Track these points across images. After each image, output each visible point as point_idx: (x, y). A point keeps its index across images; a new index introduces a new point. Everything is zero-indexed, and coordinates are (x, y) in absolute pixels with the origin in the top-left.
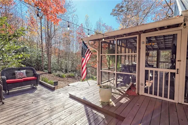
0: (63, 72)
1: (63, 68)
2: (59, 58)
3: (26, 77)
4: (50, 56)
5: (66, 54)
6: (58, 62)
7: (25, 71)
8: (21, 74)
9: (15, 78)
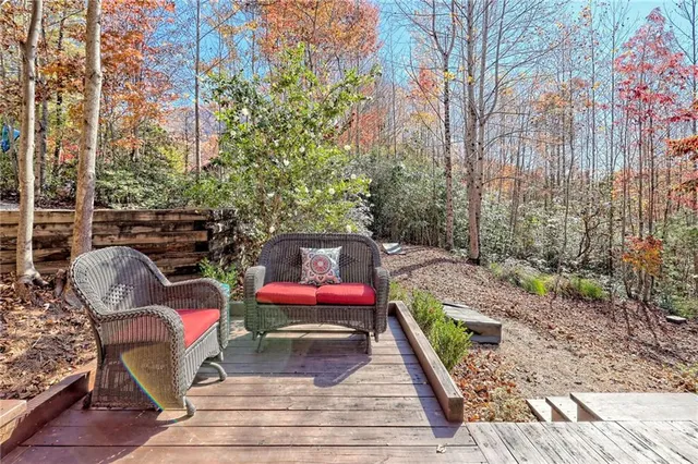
0: (533, 264)
1: (538, 244)
2: (515, 204)
3: (337, 280)
4: (478, 191)
5: (551, 183)
6: (513, 220)
7: (336, 251)
8: (320, 264)
9: (297, 280)
